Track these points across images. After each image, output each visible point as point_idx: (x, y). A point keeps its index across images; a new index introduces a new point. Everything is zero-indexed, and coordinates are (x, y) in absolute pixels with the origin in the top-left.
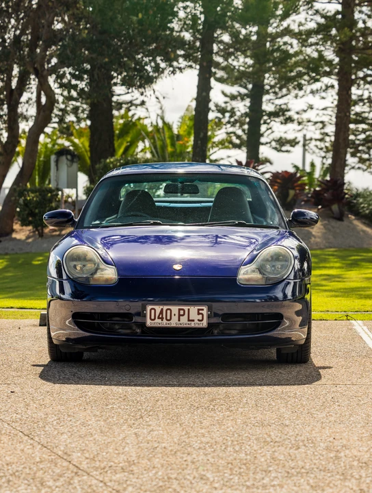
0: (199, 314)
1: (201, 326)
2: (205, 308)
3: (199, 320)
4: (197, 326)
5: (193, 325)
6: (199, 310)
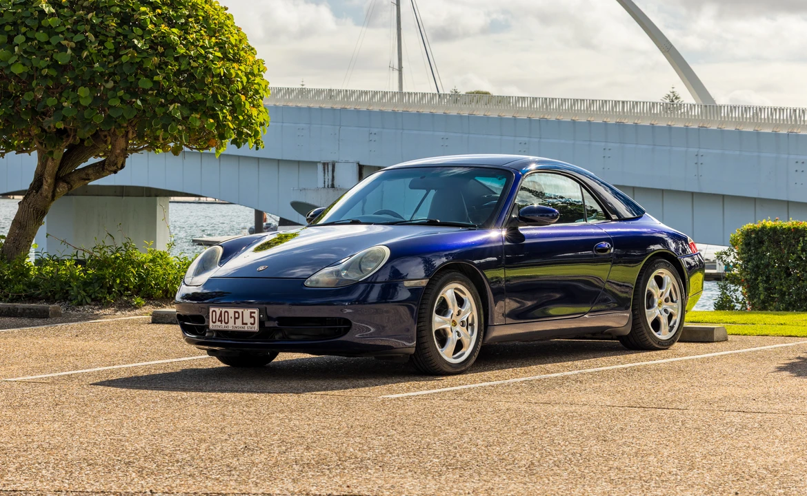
0: (251, 317)
1: (253, 330)
2: (256, 311)
3: (251, 324)
4: (250, 330)
5: (246, 328)
6: (251, 313)
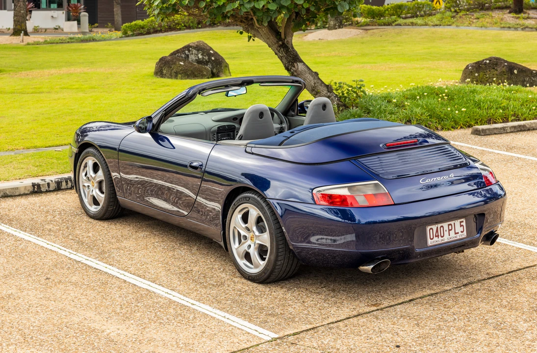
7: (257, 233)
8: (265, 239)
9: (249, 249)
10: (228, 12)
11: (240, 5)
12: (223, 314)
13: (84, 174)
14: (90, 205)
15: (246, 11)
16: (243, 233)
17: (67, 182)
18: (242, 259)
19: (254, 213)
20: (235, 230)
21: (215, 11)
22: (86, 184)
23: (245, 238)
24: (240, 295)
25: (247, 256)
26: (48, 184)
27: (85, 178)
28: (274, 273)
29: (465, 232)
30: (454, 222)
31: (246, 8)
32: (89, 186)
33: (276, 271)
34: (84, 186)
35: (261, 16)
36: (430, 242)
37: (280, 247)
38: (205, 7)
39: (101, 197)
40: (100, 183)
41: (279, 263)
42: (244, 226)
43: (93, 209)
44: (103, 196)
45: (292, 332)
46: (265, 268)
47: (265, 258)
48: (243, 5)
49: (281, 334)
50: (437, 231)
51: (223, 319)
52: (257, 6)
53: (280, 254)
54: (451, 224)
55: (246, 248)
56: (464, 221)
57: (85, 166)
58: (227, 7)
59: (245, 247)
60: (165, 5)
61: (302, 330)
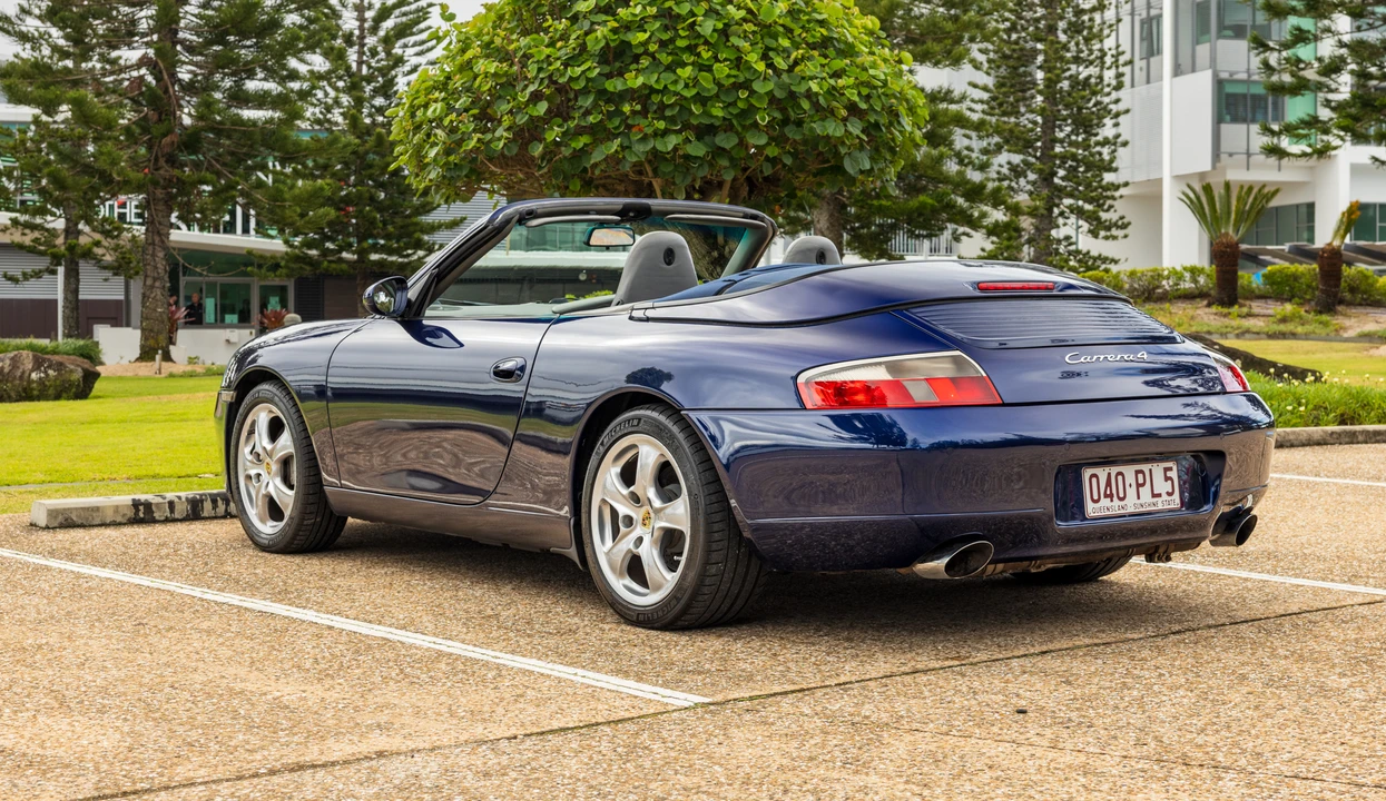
7: (657, 503)
8: (679, 514)
9: (637, 547)
10: (595, 165)
11: (623, 148)
12: (571, 670)
13: (248, 449)
14: (263, 521)
15: (635, 159)
16: (623, 510)
17: (214, 502)
18: (621, 575)
19: (650, 453)
20: (603, 507)
21: (566, 166)
22: (253, 472)
23: (629, 521)
24: (615, 646)
25: (635, 568)
26: (171, 504)
27: (250, 457)
28: (700, 598)
29: (1176, 496)
30: (1149, 466)
31: (636, 154)
32: (259, 475)
33: (705, 590)
34: (249, 477)
35: (669, 172)
36: (1091, 509)
37: (716, 527)
38: (543, 157)
39: (287, 498)
40: (286, 463)
41: (713, 570)
42: (625, 492)
43: (268, 528)
44: (291, 493)
45: (747, 695)
46: (679, 587)
47: (679, 562)
48: (629, 147)
49: (719, 698)
50: (1108, 483)
51: (572, 677)
52: (660, 147)
53: (714, 546)
54: (1142, 472)
55: (631, 546)
56: (1175, 468)
57: (251, 432)
58: (593, 155)
59: (627, 544)
60: (452, 158)
61: (772, 692)
